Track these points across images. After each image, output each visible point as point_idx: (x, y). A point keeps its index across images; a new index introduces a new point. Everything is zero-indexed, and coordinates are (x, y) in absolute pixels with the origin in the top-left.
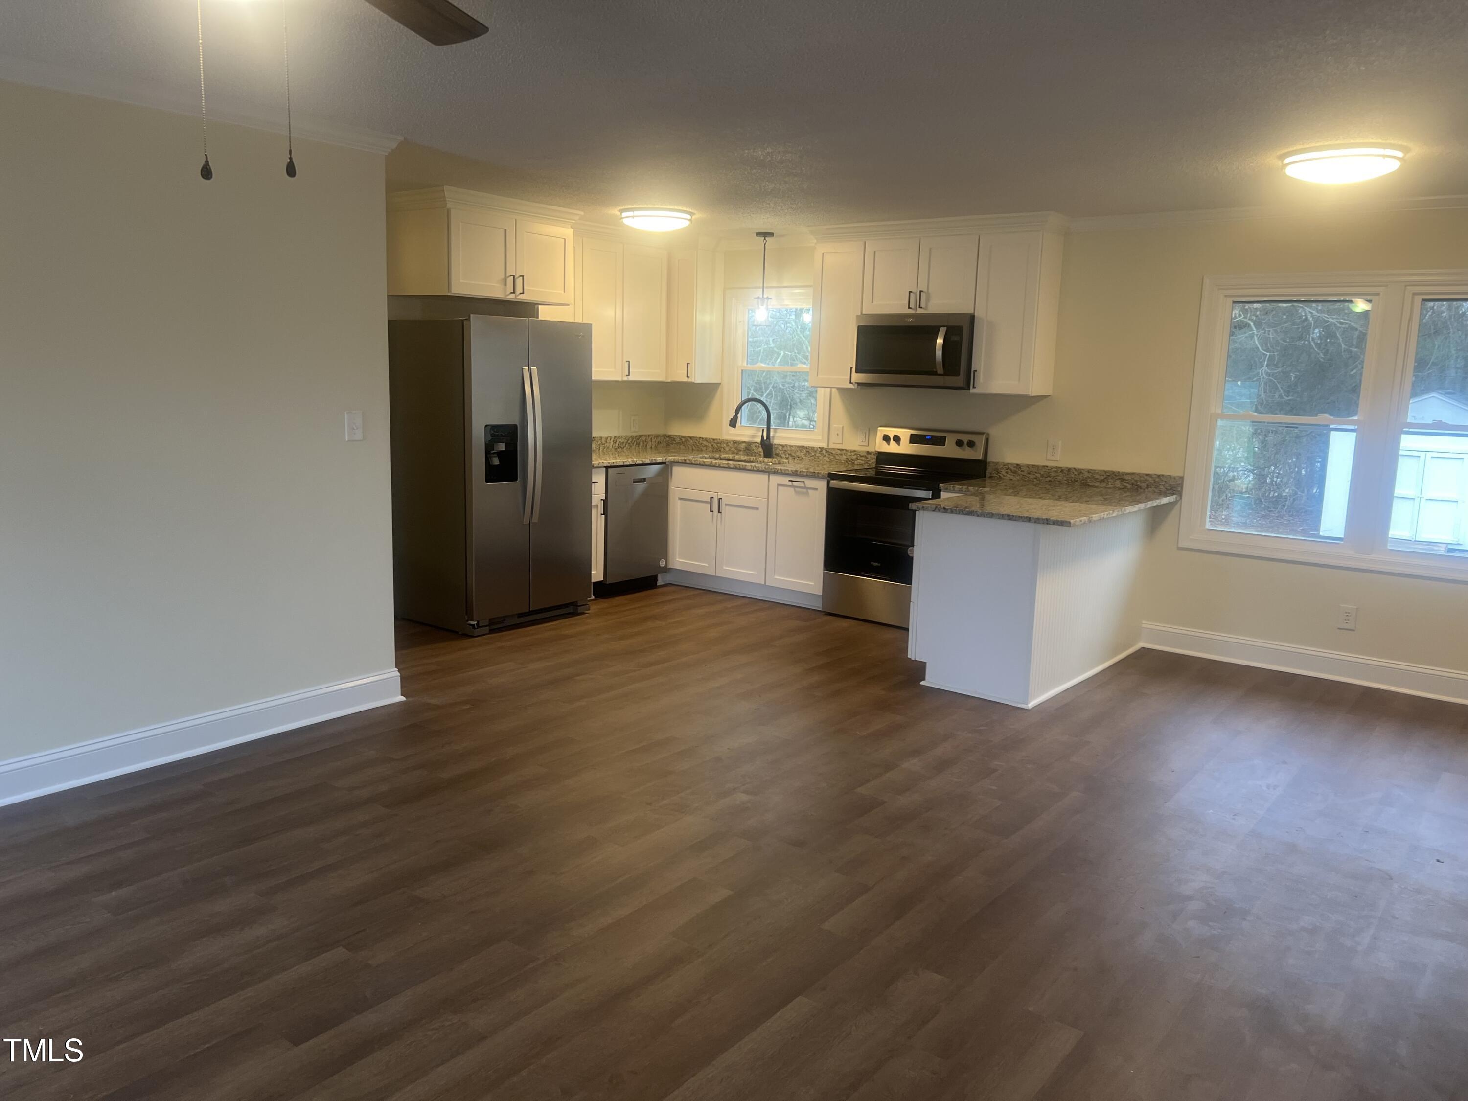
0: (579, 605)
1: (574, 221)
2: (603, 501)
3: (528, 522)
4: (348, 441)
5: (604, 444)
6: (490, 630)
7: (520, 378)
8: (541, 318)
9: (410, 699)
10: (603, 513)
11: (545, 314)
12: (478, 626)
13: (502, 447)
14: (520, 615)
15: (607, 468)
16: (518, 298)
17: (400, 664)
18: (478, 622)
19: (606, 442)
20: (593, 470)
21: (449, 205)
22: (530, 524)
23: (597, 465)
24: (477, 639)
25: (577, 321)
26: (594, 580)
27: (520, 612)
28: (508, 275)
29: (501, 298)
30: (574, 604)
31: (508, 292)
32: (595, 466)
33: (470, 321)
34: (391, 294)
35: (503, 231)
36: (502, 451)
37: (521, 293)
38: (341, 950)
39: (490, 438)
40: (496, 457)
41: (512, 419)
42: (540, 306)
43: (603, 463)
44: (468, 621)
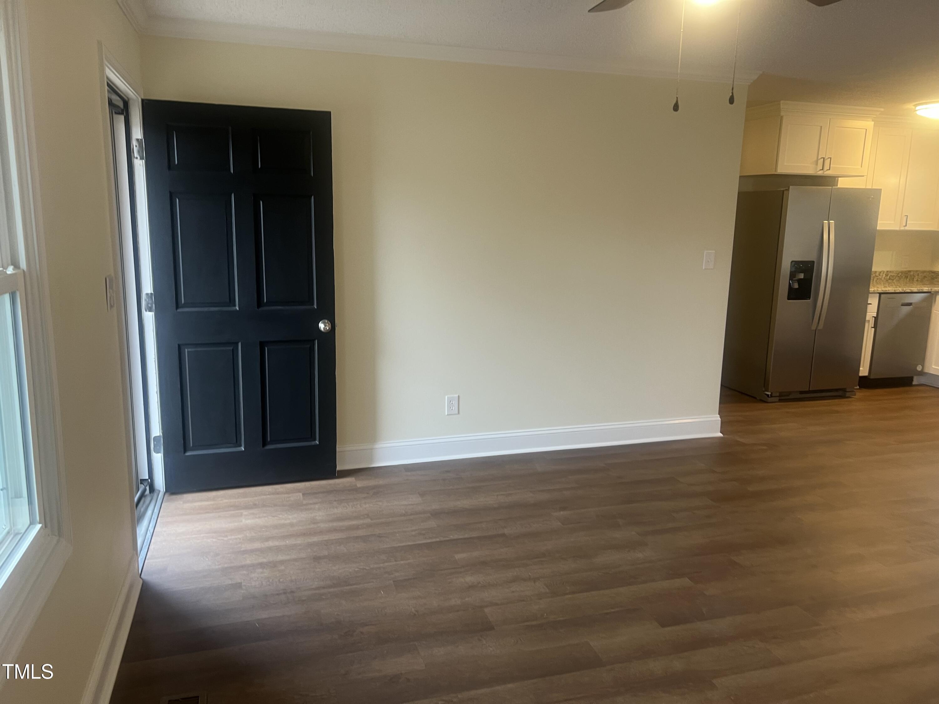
0: (848, 390)
1: (875, 116)
2: (874, 318)
3: (815, 329)
4: (705, 269)
5: (878, 276)
6: (780, 400)
7: (821, 228)
8: (839, 186)
9: (726, 436)
10: (873, 326)
11: (842, 183)
12: (771, 396)
13: (802, 276)
14: (801, 393)
15: (880, 294)
16: (825, 173)
17: (721, 413)
18: (772, 393)
19: (880, 275)
20: (870, 295)
21: (782, 114)
22: (816, 330)
23: (873, 292)
24: (770, 404)
25: (868, 187)
26: (861, 374)
27: (801, 390)
28: (819, 157)
29: (812, 174)
30: (844, 390)
31: (818, 170)
32: (871, 292)
33: (789, 190)
34: (742, 175)
35: (819, 128)
36: (801, 279)
37: (827, 170)
38: (687, 580)
39: (793, 269)
40: (796, 282)
41: (811, 257)
42: (839, 178)
43: (877, 290)
44: (764, 391)
